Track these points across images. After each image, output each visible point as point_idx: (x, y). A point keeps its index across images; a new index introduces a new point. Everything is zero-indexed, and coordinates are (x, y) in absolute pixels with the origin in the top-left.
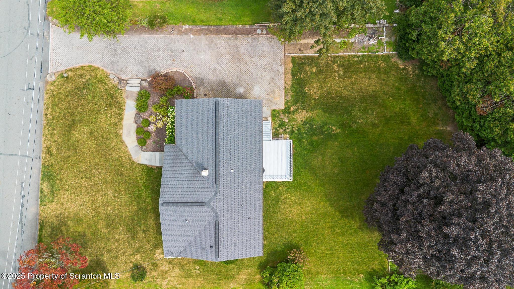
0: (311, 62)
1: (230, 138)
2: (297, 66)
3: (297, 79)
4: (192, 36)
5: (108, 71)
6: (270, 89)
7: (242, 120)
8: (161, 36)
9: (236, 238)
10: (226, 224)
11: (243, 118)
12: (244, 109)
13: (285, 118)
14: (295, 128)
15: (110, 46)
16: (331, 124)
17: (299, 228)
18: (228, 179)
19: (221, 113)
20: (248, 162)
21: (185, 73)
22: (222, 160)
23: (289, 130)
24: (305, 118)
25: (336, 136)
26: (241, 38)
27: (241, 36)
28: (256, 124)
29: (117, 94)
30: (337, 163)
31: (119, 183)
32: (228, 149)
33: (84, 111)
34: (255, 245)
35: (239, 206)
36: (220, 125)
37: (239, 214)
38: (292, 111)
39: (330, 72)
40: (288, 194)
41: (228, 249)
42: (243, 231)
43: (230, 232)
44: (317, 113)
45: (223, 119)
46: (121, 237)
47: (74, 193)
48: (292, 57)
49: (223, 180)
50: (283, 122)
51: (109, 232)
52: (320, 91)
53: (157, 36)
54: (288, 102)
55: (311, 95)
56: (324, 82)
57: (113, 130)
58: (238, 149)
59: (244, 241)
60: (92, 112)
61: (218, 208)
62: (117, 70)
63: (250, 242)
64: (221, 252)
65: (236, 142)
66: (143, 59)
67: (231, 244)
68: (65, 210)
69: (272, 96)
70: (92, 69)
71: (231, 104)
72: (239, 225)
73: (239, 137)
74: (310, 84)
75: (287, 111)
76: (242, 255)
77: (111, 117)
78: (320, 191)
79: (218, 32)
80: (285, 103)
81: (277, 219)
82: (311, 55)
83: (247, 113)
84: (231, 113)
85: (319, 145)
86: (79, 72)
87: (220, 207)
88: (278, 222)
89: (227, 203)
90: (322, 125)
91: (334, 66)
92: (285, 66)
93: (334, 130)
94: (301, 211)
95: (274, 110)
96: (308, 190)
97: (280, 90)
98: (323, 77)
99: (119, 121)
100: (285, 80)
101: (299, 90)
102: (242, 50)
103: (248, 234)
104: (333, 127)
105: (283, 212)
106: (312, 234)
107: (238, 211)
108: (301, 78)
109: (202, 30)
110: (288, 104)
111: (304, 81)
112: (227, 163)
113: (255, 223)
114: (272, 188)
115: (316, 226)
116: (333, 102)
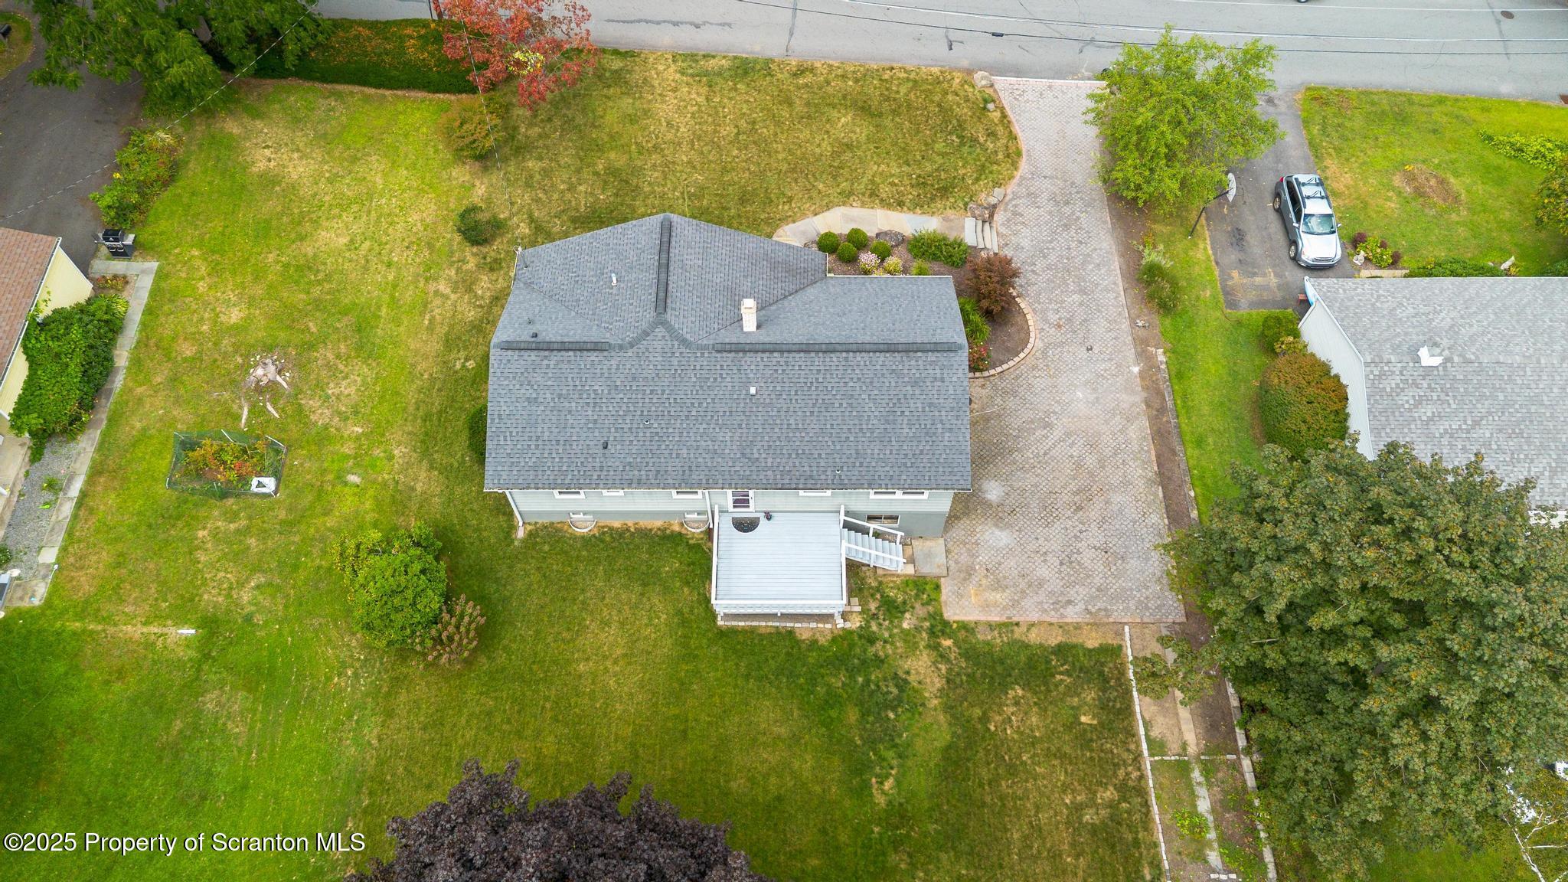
0: (1114, 706)
1: (851, 384)
2: (1092, 663)
3: (1048, 662)
4: (1136, 370)
5: (1011, 188)
6: (1005, 578)
7: (905, 422)
8: (1122, 298)
9: (552, 404)
10: (598, 371)
11: (910, 425)
12: (940, 431)
13: (914, 621)
14: (884, 647)
15: (1078, 192)
16: (904, 775)
17: (550, 651)
18: (729, 380)
19: (924, 359)
20: (778, 443)
21: (1026, 351)
22: (786, 362)
23: (874, 628)
24: (920, 683)
25: (862, 792)
26: (1156, 495)
27: (1161, 495)
28: (896, 469)
29: (952, 200)
30: (766, 791)
31: (721, 196)
32: (817, 379)
33: (904, 134)
34: (522, 464)
35: (645, 413)
36: (888, 355)
37: (621, 413)
38: (939, 644)
39: (1086, 774)
40: (665, 616)
41: (522, 379)
42: (569, 426)
43: (571, 383)
44: (940, 726)
45: (907, 363)
46: (582, 197)
47: (700, 111)
48: (1120, 647)
49: (725, 364)
50: (903, 613)
51: (596, 174)
52: (1016, 736)
53: (1121, 288)
54: (967, 631)
55: (1001, 705)
56: (1048, 753)
57: (859, 187)
58: (816, 409)
59: (540, 429)
60: (904, 149)
61: (647, 349)
62: (1016, 206)
63: (533, 447)
64: (516, 357)
65: (837, 405)
66: (1053, 258)
67: (535, 387)
68: (660, 95)
69: (984, 582)
70: (1013, 156)
71: (951, 388)
72: (590, 413)
73: (854, 413)
74: (1035, 703)
75: (939, 627)
76: (497, 421)
77: (893, 184)
78: (670, 724)
79: (1161, 436)
80: (963, 622)
81: (588, 578)
82: (1137, 709)
83: (928, 439)
84: (924, 388)
85: (828, 729)
86: (1000, 129)
87: (647, 354)
88: (576, 583)
89: (657, 374)
90: (897, 741)
91: (1111, 788)
92: (1088, 624)
93: (881, 783)
94: (605, 657)
95: (937, 587)
96: (675, 685)
97: (1005, 608)
98: (1067, 749)
99: (882, 200)
100: (1040, 623)
101: (1013, 669)
102: (1117, 498)
103: (558, 441)
104: (891, 780)
105: (607, 601)
106: (524, 695)
107: (632, 409)
108: (1053, 676)
109: (1159, 393)
110: (963, 632)
111: (1046, 684)
112: (775, 376)
113: (590, 465)
114: (689, 565)
115: (552, 709)
116: (981, 785)
